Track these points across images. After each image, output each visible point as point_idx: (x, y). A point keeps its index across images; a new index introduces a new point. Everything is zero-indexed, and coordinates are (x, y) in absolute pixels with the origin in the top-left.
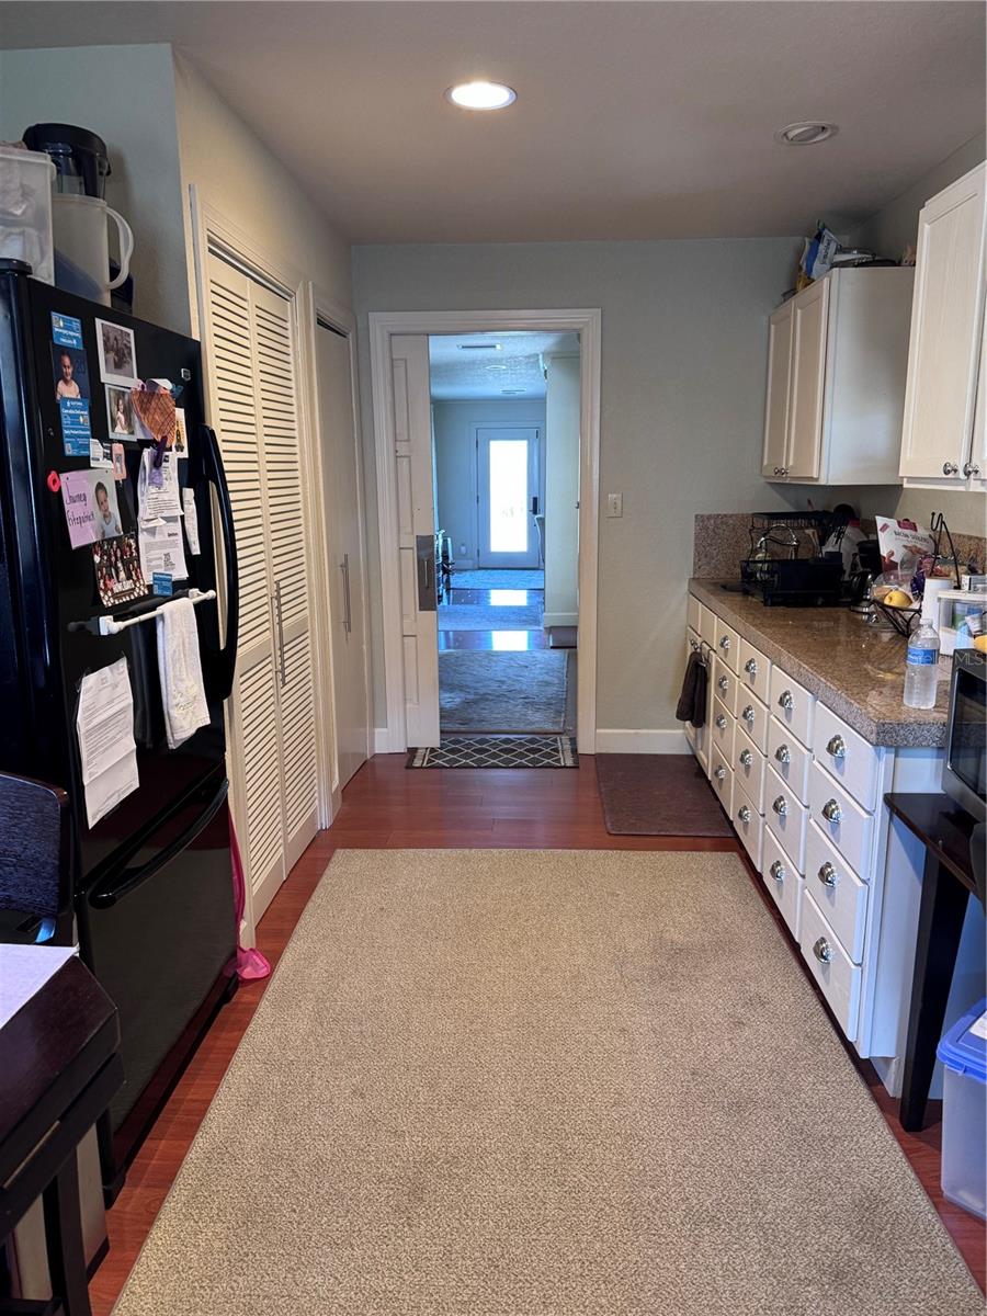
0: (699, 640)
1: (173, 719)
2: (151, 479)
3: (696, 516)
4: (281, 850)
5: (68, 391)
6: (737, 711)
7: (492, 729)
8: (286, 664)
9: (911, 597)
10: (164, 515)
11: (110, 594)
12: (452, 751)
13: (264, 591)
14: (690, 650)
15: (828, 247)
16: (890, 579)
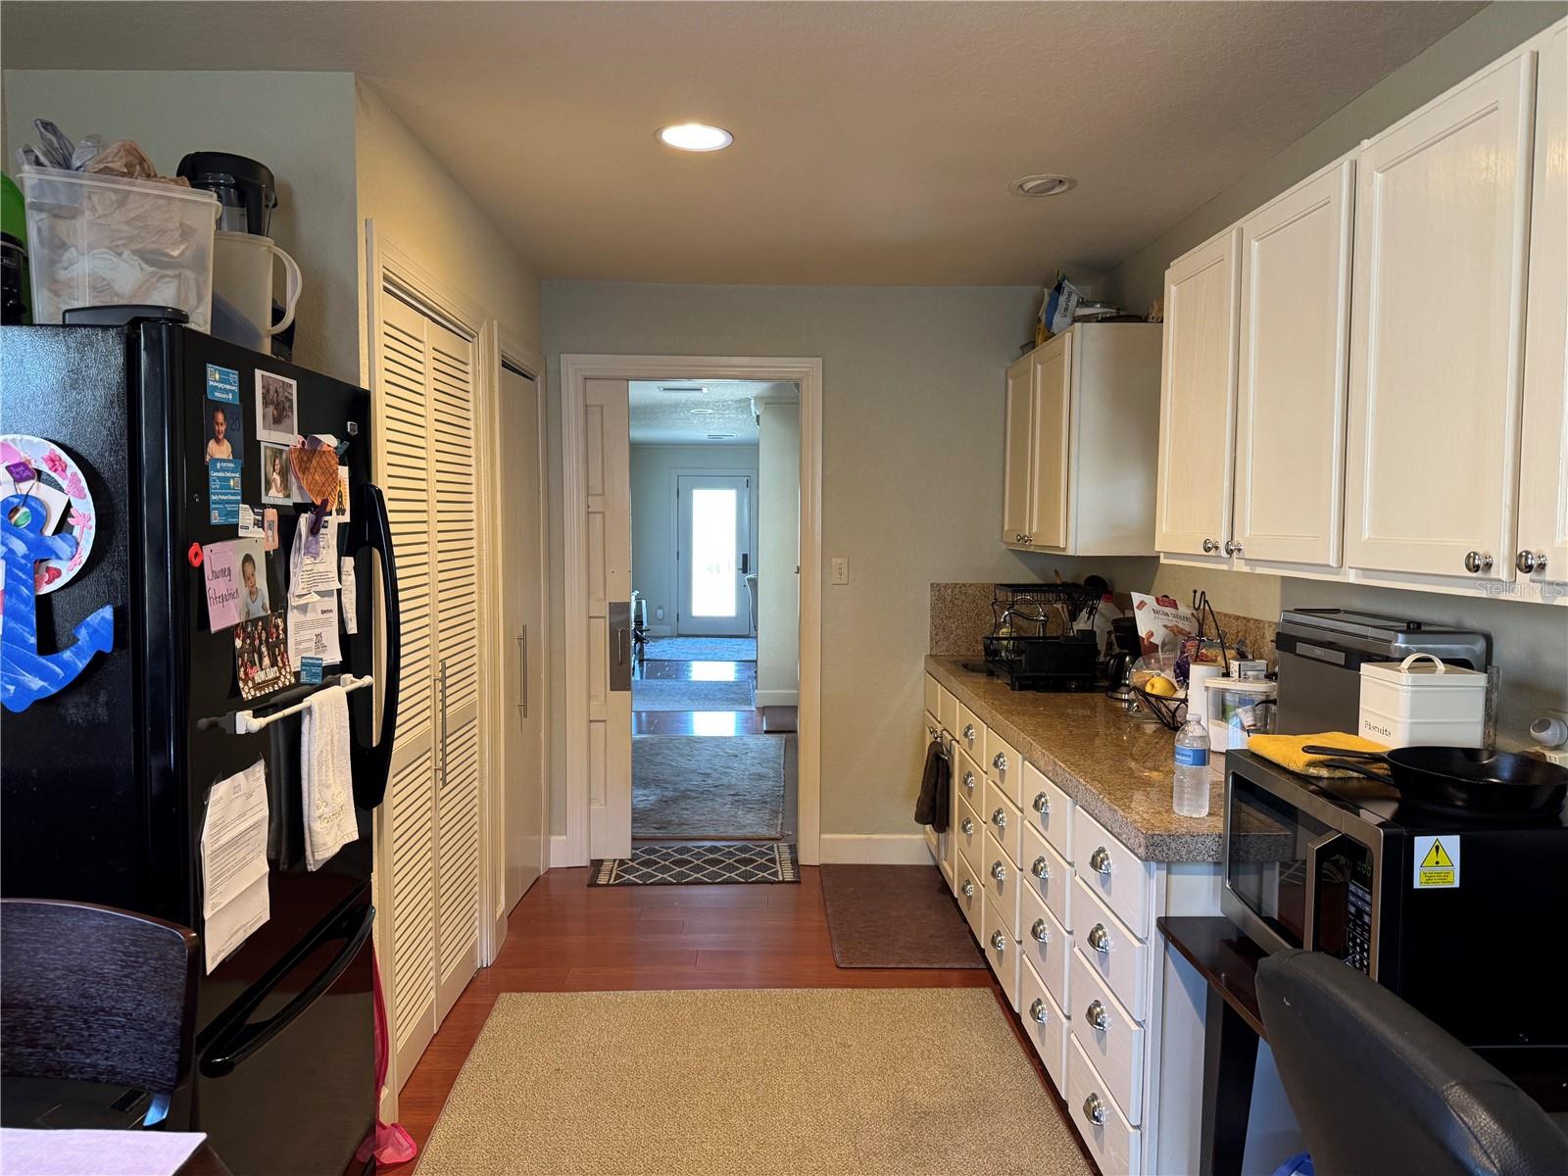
0: (939, 728)
1: (314, 834)
2: (307, 548)
3: (932, 585)
4: (433, 994)
5: (219, 451)
6: (986, 815)
7: (695, 834)
8: (449, 759)
9: (1176, 684)
10: (318, 589)
11: (251, 685)
12: (647, 863)
13: (427, 672)
14: (929, 739)
15: (1068, 300)
16: (1150, 663)
